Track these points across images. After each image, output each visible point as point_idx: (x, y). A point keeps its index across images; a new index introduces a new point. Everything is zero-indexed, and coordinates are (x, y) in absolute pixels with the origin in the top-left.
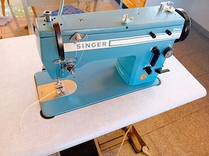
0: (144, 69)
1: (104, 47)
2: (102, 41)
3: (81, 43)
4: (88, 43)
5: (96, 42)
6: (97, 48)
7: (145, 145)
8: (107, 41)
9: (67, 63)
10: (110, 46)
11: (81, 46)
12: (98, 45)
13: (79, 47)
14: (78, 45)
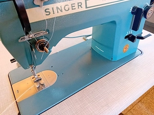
0: (126, 37)
9: (38, 40)
10: (86, 8)
11: (51, 10)
12: (72, 7)
13: (48, 13)
14: (47, 11)
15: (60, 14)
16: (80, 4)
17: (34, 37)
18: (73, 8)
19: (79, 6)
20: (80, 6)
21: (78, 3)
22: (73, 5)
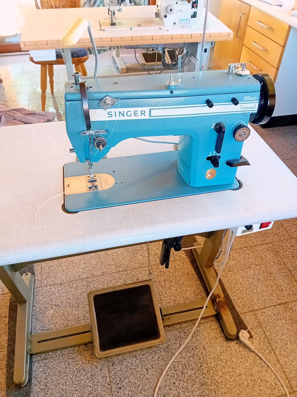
0: (208, 158)
1: (143, 117)
2: (139, 109)
3: (113, 110)
4: (122, 110)
5: (132, 110)
6: (133, 118)
7: (245, 328)
8: (147, 109)
9: (96, 137)
10: (150, 116)
11: (113, 114)
12: (135, 113)
13: (110, 116)
14: (110, 113)
15: (122, 118)
16: (143, 112)
17: (94, 134)
18: (136, 115)
19: (141, 113)
20: (144, 114)
21: (141, 111)
22: (136, 112)
